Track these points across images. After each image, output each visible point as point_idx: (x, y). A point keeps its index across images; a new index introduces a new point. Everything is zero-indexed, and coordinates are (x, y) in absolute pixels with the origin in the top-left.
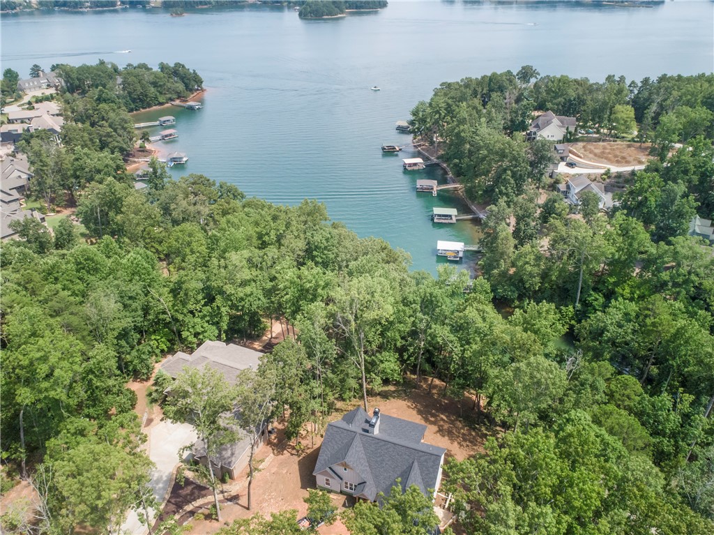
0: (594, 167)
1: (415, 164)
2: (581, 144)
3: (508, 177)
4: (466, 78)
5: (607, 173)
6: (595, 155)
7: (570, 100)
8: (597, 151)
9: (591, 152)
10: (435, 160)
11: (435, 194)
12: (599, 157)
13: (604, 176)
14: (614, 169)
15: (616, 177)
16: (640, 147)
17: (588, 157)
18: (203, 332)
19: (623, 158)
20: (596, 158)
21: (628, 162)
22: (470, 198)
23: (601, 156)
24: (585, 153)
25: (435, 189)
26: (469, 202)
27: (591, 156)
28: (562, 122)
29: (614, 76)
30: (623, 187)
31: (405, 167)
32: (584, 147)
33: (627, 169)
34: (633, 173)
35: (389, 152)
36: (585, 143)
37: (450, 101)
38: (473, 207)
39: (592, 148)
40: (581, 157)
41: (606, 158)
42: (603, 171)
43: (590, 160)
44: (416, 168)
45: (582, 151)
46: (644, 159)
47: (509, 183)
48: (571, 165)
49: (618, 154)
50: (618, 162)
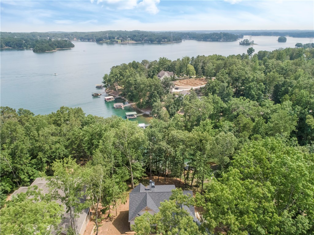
0: (186, 88)
1: (110, 99)
2: (178, 81)
3: (156, 94)
4: (123, 64)
5: (192, 89)
6: (185, 84)
7: (169, 66)
8: (185, 83)
9: (183, 83)
10: (118, 96)
11: (123, 108)
12: (186, 84)
13: (191, 91)
14: (194, 88)
15: (195, 90)
16: (200, 80)
17: (182, 85)
18: (33, 174)
19: (195, 84)
20: (186, 85)
21: (197, 85)
22: (139, 108)
23: (187, 84)
24: (181, 84)
25: (122, 107)
26: (139, 109)
27: (183, 84)
28: (169, 74)
29: (180, 59)
30: (199, 94)
31: (105, 101)
32: (179, 82)
33: (198, 87)
34: (201, 88)
35: (96, 96)
36: (179, 81)
37: (121, 70)
38: (142, 111)
39: (183, 82)
40: (179, 86)
41: (189, 85)
42: (190, 89)
43: (183, 86)
44: (111, 100)
45: (179, 83)
46: (203, 83)
47: (157, 96)
48: (177, 89)
49: (193, 83)
50: (194, 85)
